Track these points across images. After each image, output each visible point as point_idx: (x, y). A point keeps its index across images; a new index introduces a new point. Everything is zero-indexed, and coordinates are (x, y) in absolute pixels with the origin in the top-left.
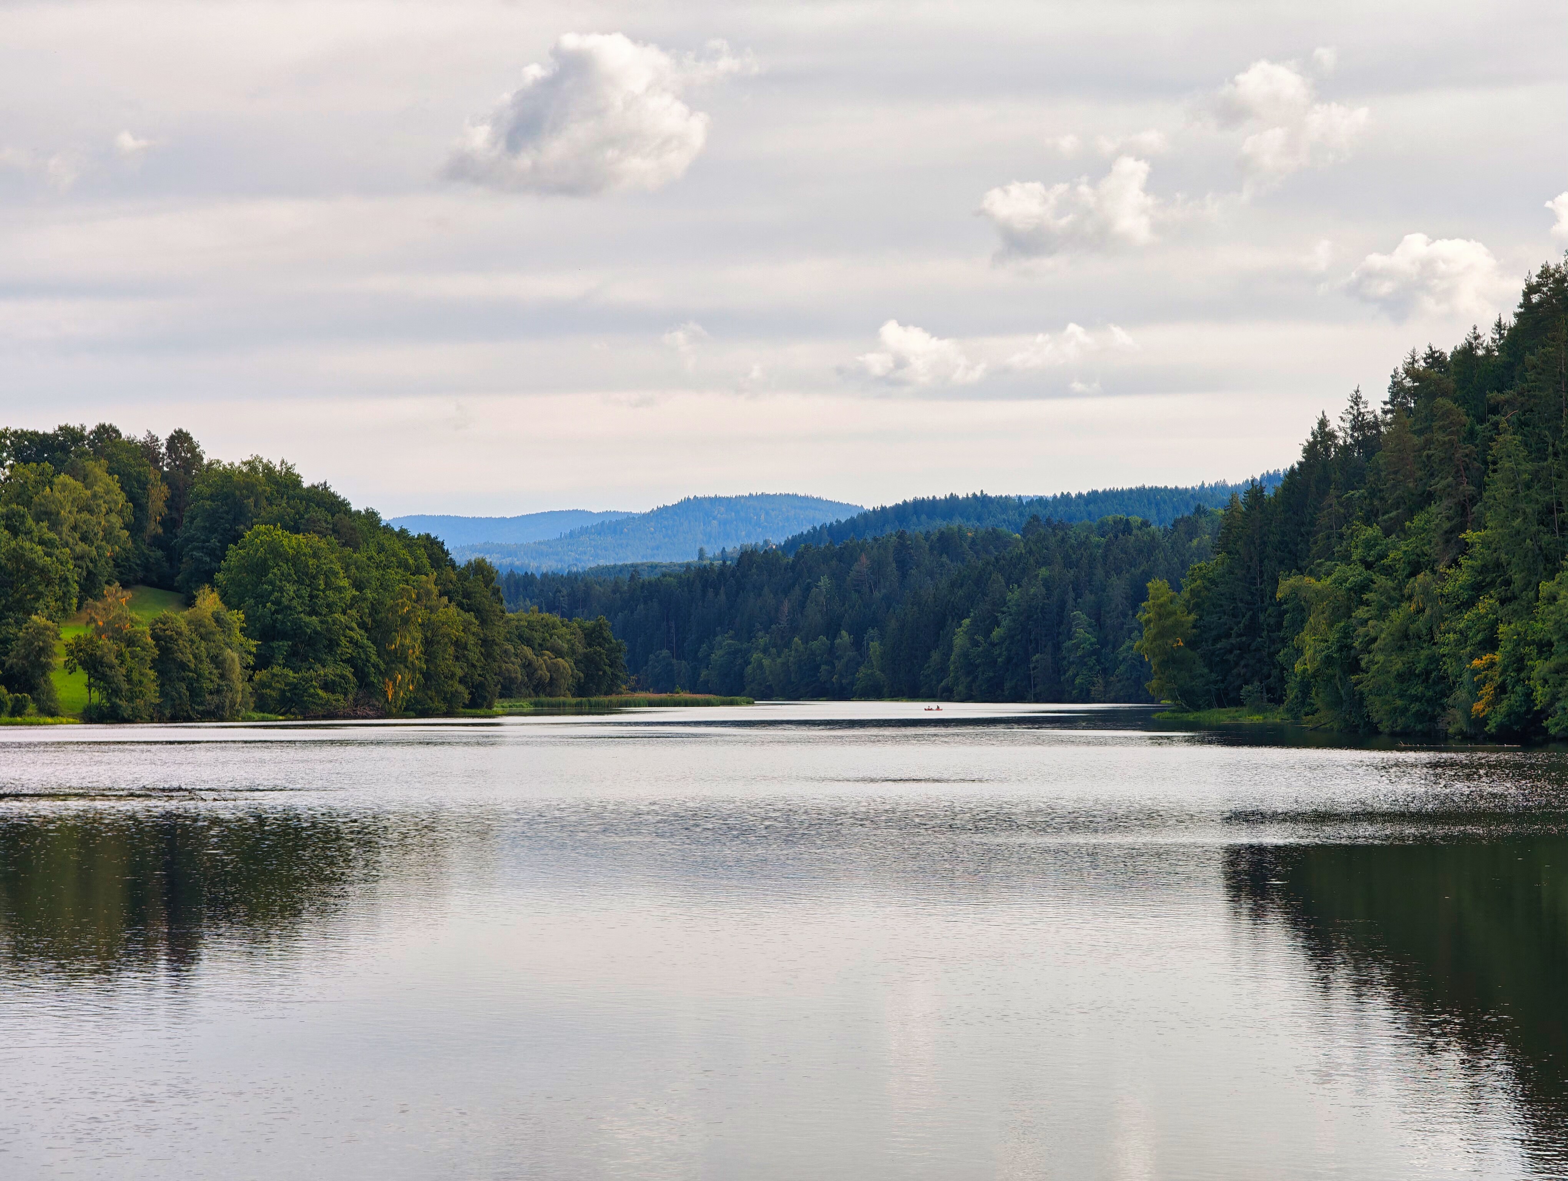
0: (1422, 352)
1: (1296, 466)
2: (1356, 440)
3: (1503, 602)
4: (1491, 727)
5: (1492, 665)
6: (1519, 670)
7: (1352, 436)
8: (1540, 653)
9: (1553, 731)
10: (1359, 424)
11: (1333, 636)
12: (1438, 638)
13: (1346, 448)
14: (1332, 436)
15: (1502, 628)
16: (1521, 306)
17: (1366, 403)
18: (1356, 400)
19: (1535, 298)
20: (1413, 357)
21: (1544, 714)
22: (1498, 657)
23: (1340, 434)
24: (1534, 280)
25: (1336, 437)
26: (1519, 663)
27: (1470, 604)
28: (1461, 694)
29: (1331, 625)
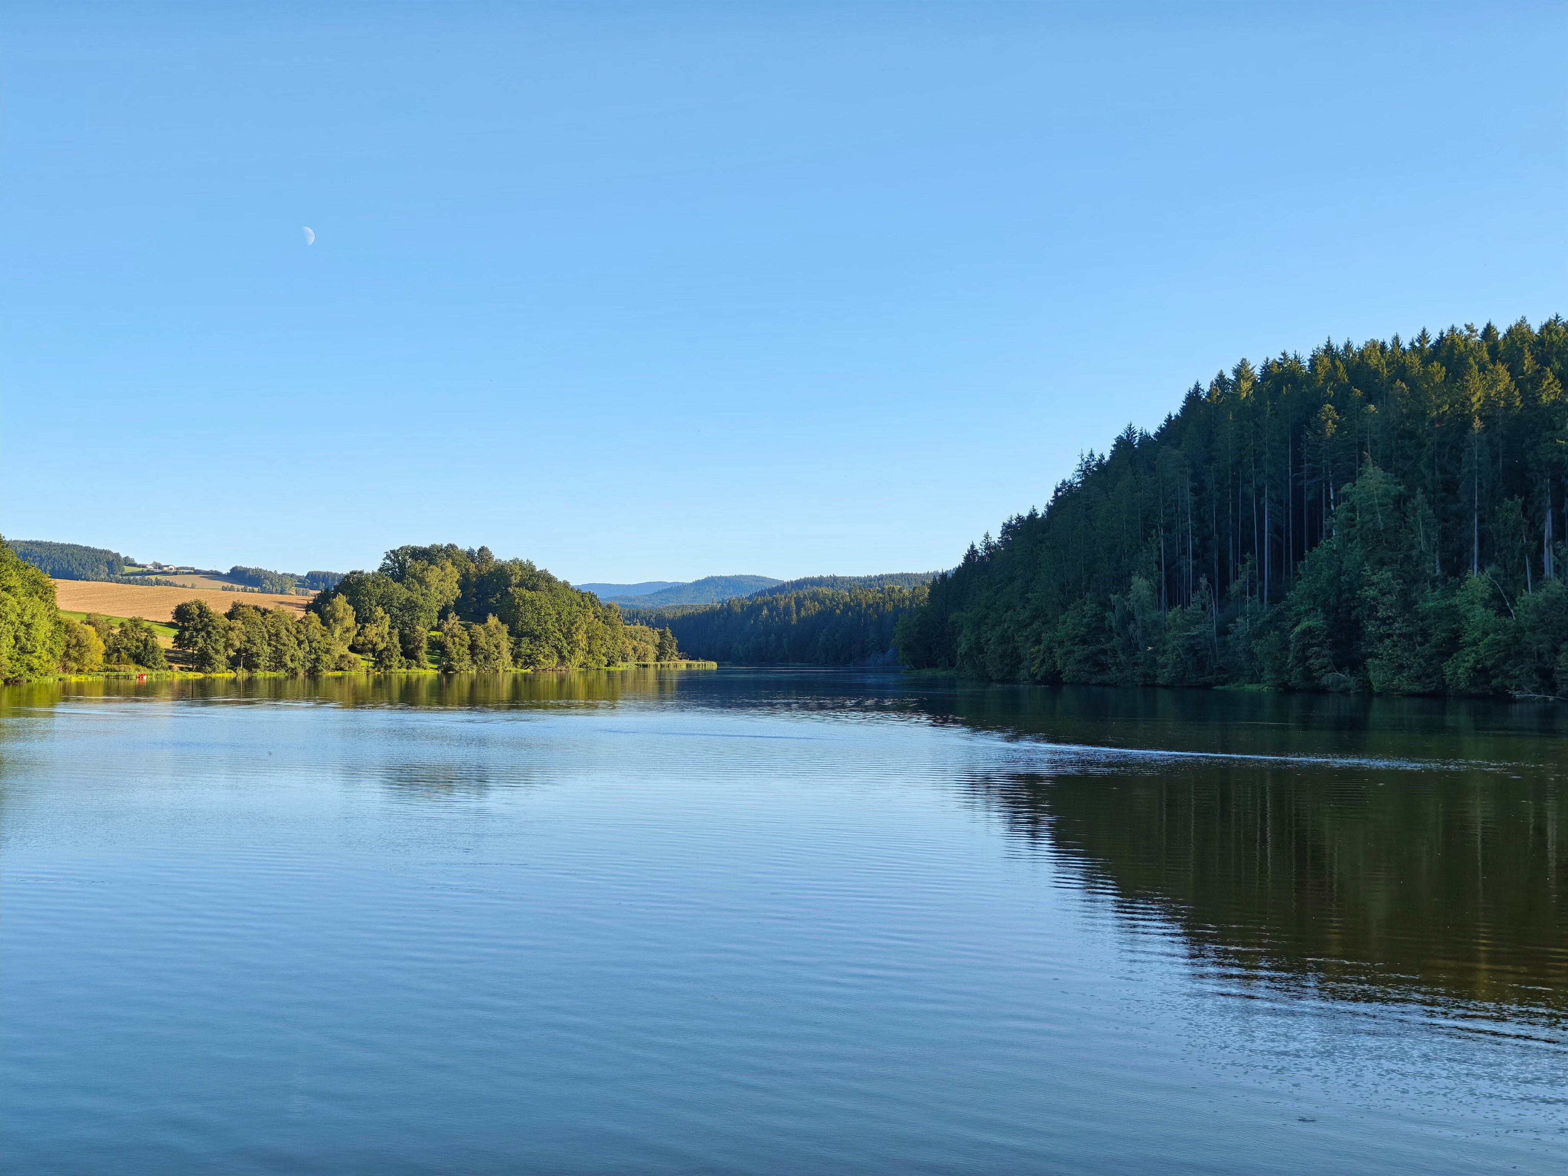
0: (1015, 516)
1: (961, 565)
2: (987, 554)
3: (1044, 624)
4: (1038, 678)
5: (1039, 651)
6: (1050, 653)
7: (985, 552)
8: (1059, 645)
9: (1064, 679)
10: (988, 547)
11: (973, 638)
12: (1016, 638)
13: (982, 558)
14: (976, 552)
15: (1043, 635)
16: (1053, 497)
17: (991, 538)
18: (987, 536)
19: (1060, 494)
20: (1011, 519)
21: (1060, 672)
22: (1042, 647)
23: (980, 551)
24: (1059, 486)
25: (978, 552)
26: (1050, 650)
27: (1031, 624)
28: (1026, 663)
29: (972, 633)
